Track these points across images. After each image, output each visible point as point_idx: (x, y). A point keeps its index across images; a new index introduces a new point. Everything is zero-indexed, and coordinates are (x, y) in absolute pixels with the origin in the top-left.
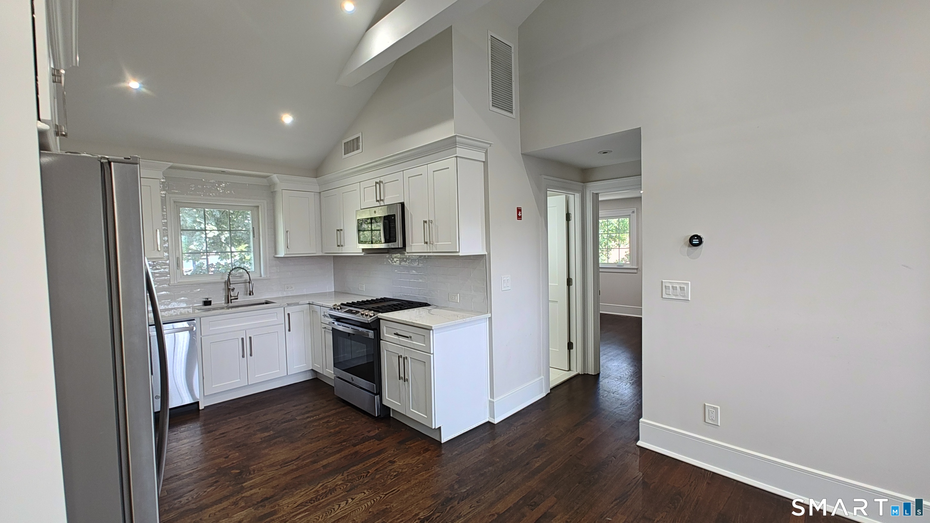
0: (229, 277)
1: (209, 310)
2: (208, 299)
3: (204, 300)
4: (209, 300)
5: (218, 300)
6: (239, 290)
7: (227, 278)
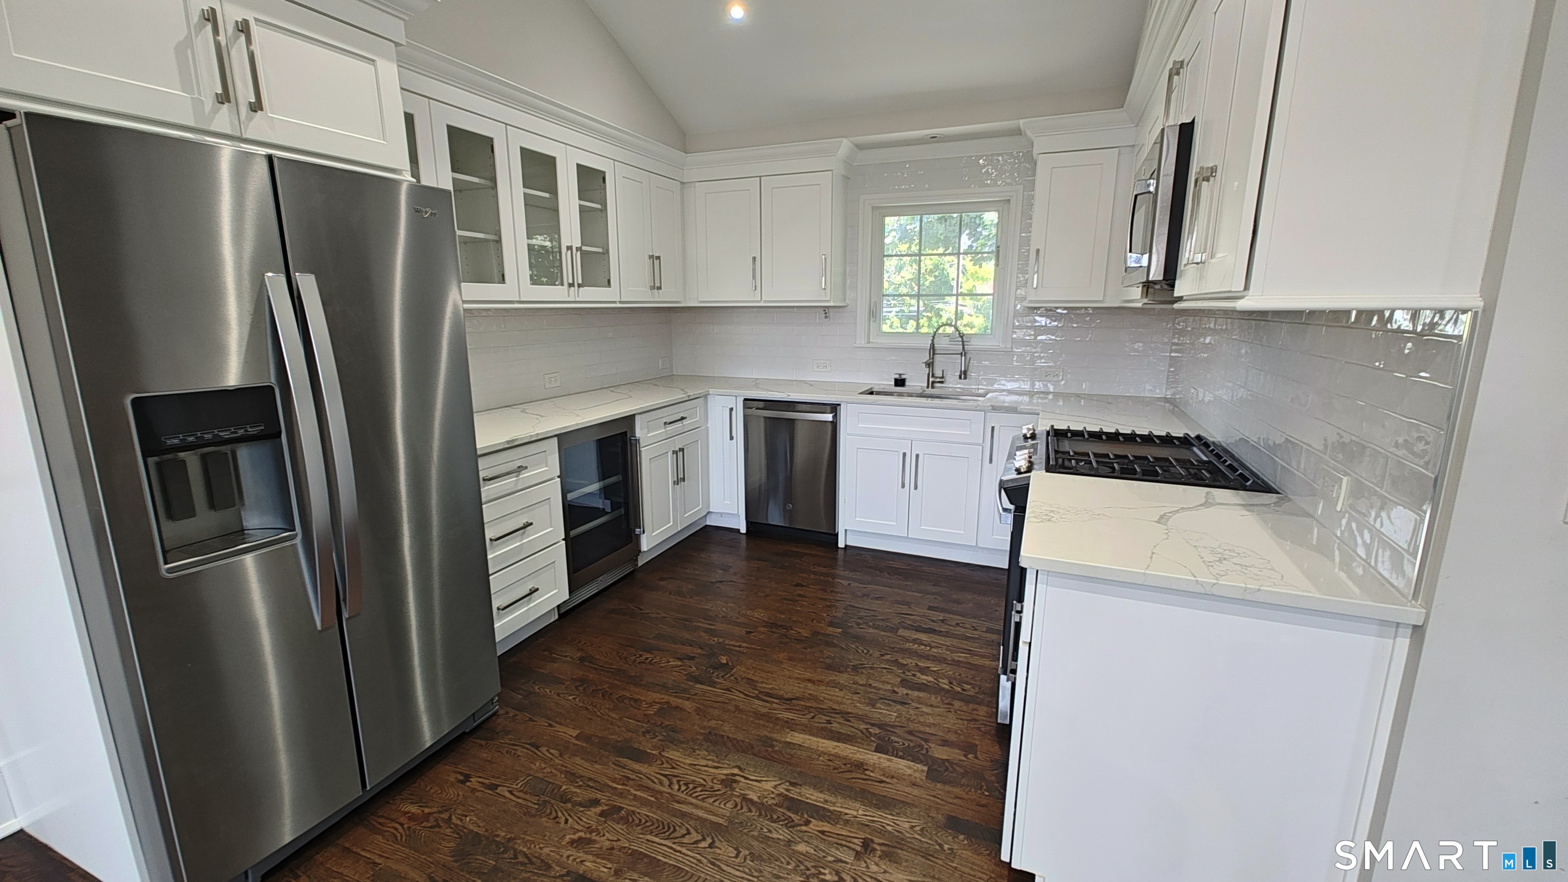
0: (933, 341)
1: (900, 395)
2: (900, 375)
3: (897, 376)
4: (903, 377)
5: (917, 381)
6: (948, 366)
7: (931, 342)
